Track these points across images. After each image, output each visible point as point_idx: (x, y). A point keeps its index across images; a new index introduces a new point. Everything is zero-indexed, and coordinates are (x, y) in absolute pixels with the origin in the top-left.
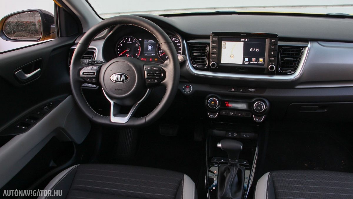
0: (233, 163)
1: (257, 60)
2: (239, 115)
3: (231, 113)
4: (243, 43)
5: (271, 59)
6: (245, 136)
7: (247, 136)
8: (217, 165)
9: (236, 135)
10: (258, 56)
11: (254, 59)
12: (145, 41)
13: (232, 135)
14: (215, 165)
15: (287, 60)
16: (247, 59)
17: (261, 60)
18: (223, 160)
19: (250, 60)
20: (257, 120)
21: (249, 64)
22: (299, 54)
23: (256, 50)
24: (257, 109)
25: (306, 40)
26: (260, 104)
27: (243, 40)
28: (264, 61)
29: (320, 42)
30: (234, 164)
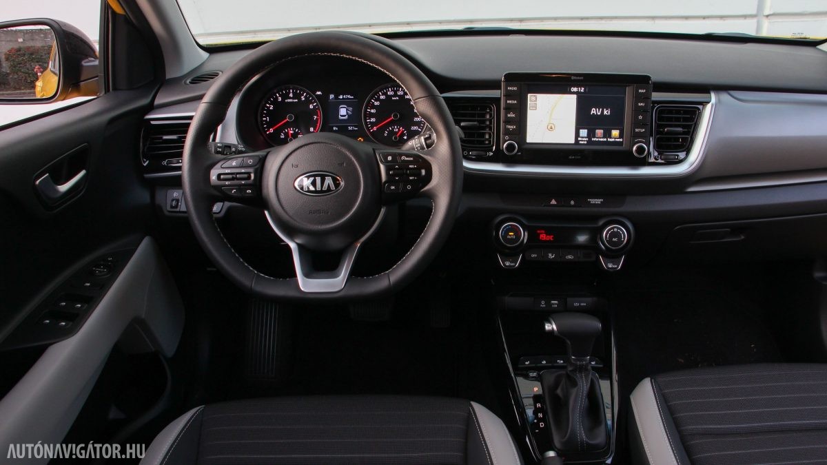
0: (580, 365)
1: (607, 134)
2: (570, 257)
3: (550, 255)
4: (574, 97)
5: (637, 130)
6: (576, 304)
7: (582, 304)
8: (535, 374)
9: (556, 304)
10: (607, 124)
11: (599, 132)
12: (332, 96)
13: (548, 303)
14: (531, 374)
15: (669, 133)
16: (584, 133)
17: (615, 133)
18: (544, 362)
19: (591, 134)
20: (610, 266)
21: (590, 142)
22: (691, 119)
23: (605, 112)
24: (610, 241)
25: (705, 89)
26: (615, 230)
27: (575, 89)
28: (621, 136)
29: (732, 92)
30: (583, 365)
